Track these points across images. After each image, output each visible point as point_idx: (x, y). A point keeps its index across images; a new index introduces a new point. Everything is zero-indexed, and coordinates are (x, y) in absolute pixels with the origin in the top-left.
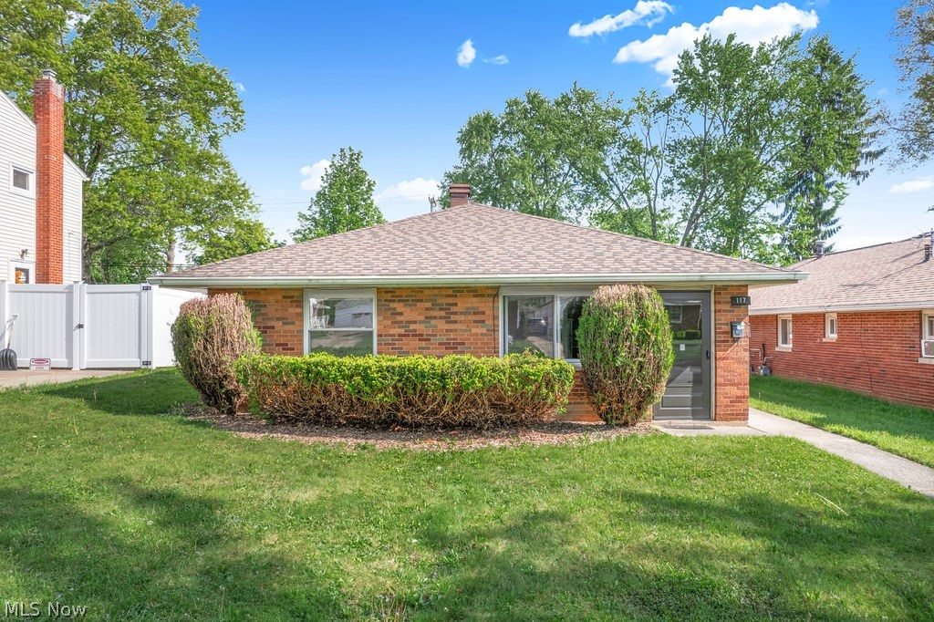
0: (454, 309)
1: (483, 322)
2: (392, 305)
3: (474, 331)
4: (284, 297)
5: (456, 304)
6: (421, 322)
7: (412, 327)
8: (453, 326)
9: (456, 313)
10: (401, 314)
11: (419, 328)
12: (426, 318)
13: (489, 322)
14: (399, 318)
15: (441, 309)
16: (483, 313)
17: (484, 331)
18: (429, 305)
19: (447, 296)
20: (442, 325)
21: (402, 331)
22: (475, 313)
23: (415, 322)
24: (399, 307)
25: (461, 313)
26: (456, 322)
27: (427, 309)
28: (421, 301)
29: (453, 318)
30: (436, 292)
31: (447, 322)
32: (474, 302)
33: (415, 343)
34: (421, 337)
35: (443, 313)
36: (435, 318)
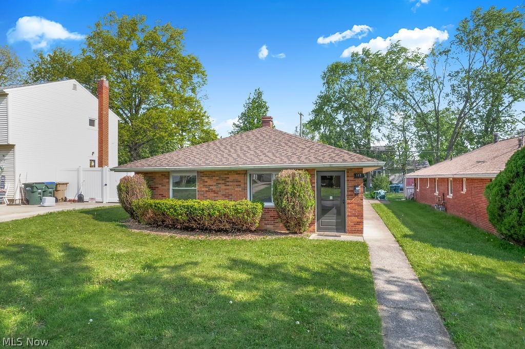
0: (228, 180)
1: (240, 185)
2: (203, 178)
3: (236, 189)
4: (162, 175)
5: (229, 178)
6: (215, 186)
7: (211, 187)
8: (227, 187)
9: (228, 182)
10: (206, 182)
11: (214, 188)
12: (217, 183)
13: (243, 185)
14: (206, 184)
15: (222, 180)
16: (240, 181)
17: (240, 189)
18: (217, 178)
19: (225, 174)
20: (223, 187)
21: (207, 189)
22: (236, 182)
23: (212, 186)
24: (206, 179)
25: (231, 182)
26: (228, 185)
27: (217, 180)
28: (214, 176)
29: (227, 183)
30: (221, 172)
31: (225, 186)
32: (236, 177)
33: (212, 194)
34: (215, 192)
35: (223, 182)
36: (220, 184)
